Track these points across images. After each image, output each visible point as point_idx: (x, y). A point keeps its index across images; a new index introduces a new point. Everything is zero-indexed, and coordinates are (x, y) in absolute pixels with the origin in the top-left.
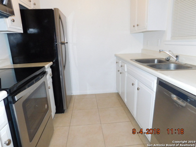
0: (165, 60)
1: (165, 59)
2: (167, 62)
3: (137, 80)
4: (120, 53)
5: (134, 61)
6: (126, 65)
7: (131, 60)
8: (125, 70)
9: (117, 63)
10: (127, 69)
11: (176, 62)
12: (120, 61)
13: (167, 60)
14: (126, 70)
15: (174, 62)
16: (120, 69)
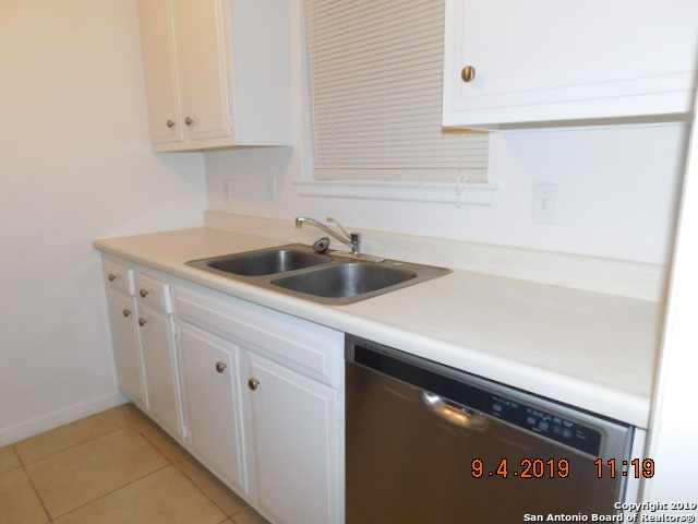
0: (312, 251)
1: (314, 247)
2: (322, 256)
3: (237, 348)
4: (117, 232)
5: (202, 269)
6: (166, 287)
7: (191, 263)
8: (162, 310)
9: (111, 279)
10: (176, 303)
11: (355, 257)
12: (131, 272)
13: (321, 253)
14: (169, 309)
15: (349, 256)
16: (135, 305)
